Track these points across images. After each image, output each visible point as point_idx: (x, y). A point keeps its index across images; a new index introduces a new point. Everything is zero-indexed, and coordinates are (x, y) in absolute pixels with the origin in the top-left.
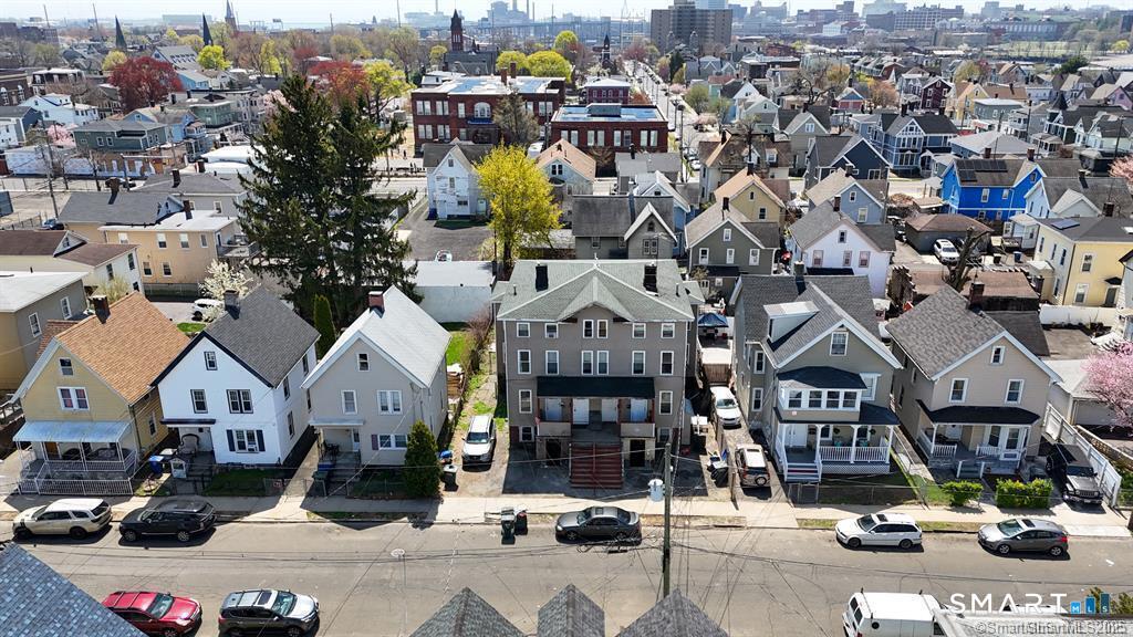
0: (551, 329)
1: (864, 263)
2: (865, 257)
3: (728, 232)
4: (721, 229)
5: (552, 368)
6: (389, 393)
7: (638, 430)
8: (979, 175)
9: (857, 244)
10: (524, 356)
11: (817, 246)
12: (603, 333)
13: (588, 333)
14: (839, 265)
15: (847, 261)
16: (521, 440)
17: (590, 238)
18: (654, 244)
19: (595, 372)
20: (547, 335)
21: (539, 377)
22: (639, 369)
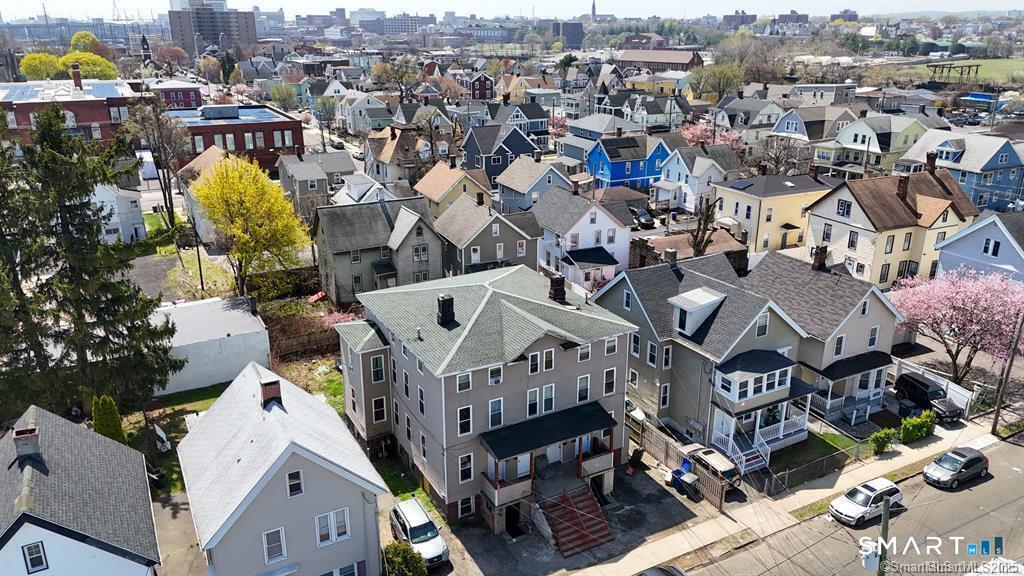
0: (496, 373)
1: (611, 240)
2: (611, 234)
3: (496, 227)
4: (490, 226)
5: (496, 418)
6: (332, 516)
7: (597, 465)
8: (620, 150)
9: (606, 222)
10: (465, 414)
11: (573, 231)
12: (549, 364)
13: (534, 369)
14: (591, 244)
15: (598, 241)
16: (460, 516)
17: (348, 253)
18: (424, 250)
19: (541, 411)
20: (490, 381)
21: (481, 434)
22: (583, 397)
